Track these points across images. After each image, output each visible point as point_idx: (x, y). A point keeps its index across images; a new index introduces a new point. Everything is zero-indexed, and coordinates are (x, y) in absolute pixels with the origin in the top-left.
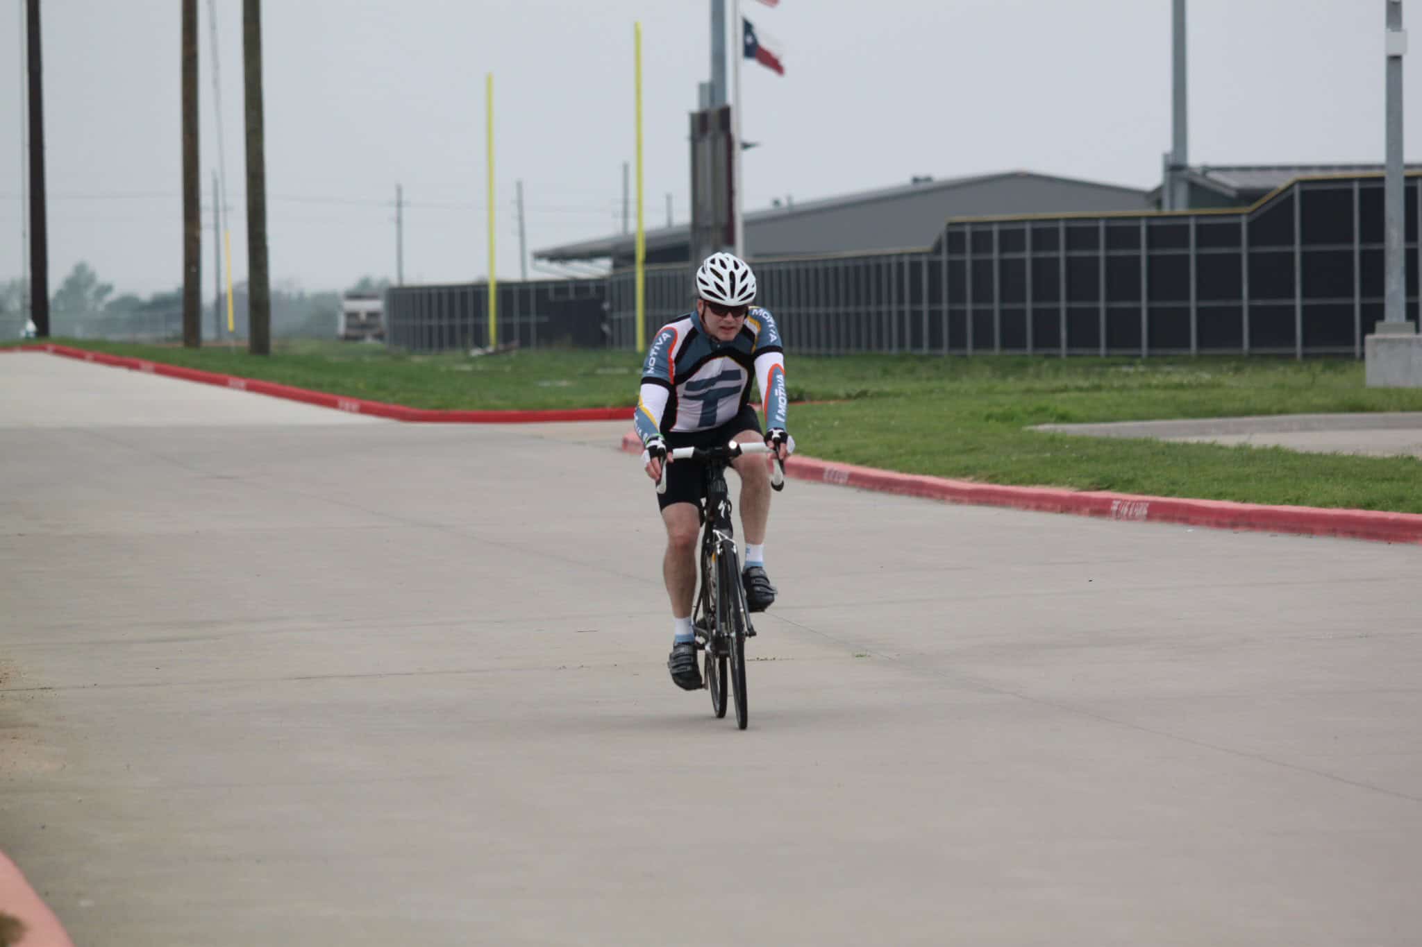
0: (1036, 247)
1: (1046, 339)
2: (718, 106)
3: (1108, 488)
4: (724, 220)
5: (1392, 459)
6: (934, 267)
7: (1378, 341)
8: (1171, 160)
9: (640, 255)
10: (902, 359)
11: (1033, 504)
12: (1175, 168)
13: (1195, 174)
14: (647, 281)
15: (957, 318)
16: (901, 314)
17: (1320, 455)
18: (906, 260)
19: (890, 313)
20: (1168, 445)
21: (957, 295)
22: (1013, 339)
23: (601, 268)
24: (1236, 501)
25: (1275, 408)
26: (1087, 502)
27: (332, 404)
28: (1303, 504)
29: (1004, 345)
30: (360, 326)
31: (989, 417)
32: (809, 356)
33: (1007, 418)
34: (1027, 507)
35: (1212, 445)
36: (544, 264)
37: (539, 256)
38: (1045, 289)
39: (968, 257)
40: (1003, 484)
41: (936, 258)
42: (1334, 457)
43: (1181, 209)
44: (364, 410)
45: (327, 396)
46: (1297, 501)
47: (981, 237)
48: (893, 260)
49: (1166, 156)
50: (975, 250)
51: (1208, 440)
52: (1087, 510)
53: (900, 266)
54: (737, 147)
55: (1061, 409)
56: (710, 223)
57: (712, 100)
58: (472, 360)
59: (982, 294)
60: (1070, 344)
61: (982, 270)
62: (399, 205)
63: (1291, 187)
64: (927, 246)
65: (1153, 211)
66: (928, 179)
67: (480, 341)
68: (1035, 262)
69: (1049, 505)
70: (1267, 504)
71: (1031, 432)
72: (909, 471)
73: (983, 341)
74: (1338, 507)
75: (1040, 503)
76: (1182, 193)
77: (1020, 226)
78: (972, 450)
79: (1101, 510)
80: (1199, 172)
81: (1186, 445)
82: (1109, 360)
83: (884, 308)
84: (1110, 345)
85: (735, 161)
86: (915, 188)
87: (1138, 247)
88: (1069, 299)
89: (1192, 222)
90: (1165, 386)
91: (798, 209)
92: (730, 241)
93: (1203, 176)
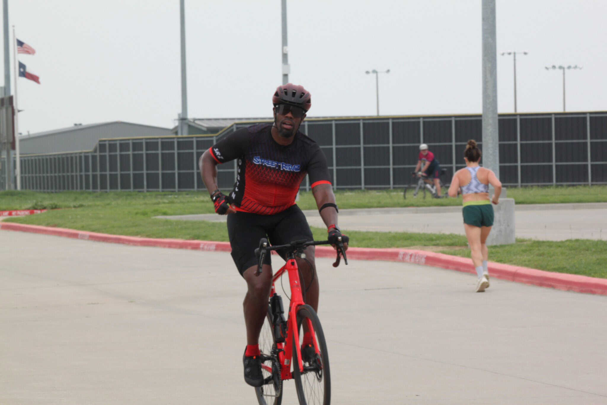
0: (134, 150)
1: (138, 185)
2: (8, 95)
4: (11, 140)
6: (94, 157)
8: (181, 116)
10: (82, 193)
11: (167, 245)
12: (183, 119)
13: (190, 122)
15: (103, 177)
16: (81, 176)
18: (83, 155)
19: (76, 176)
20: (213, 223)
21: (103, 169)
22: (125, 185)
26: (190, 244)
29: (122, 187)
31: (137, 213)
32: (44, 192)
33: (144, 214)
34: (165, 247)
38: (138, 165)
39: (107, 154)
40: (153, 238)
41: (95, 154)
43: (185, 135)
47: (112, 147)
48: (78, 155)
50: (110, 151)
52: (190, 247)
53: (80, 157)
54: (16, 111)
55: (162, 210)
56: (6, 141)
57: (5, 94)
59: (113, 167)
60: (148, 187)
61: (113, 158)
63: (232, 126)
64: (91, 150)
65: (175, 136)
66: (80, 124)
68: (134, 155)
69: (174, 246)
71: (155, 219)
72: (114, 234)
73: (113, 186)
75: (170, 245)
76: (186, 129)
77: (128, 142)
78: (136, 226)
79: (196, 247)
80: (192, 121)
82: (163, 193)
83: (74, 174)
84: (163, 187)
85: (15, 117)
86: (76, 128)
87: (174, 149)
88: (147, 169)
89: (194, 140)
90: (197, 202)
91: (32, 136)
92: (14, 148)
93: (194, 122)
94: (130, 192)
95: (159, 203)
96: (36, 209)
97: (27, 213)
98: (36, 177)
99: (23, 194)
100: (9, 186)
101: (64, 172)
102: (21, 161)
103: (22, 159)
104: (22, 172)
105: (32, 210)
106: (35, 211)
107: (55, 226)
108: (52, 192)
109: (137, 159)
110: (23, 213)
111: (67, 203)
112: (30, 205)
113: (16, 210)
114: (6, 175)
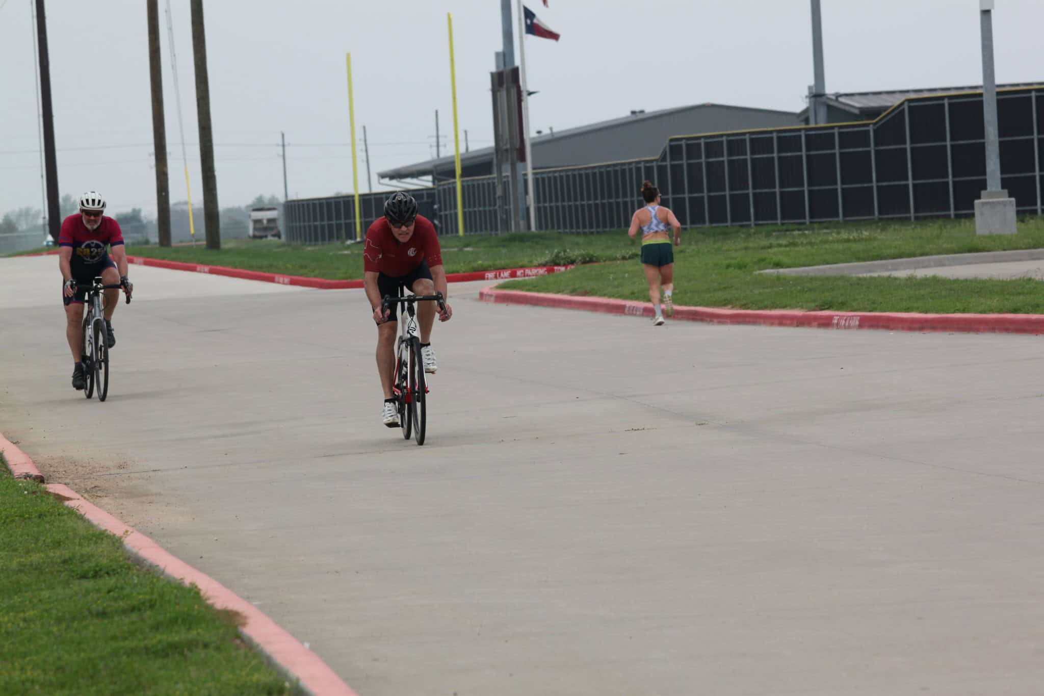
0: (730, 153)
1: (740, 215)
2: (509, 68)
3: (828, 309)
4: (518, 145)
5: (1016, 280)
6: (661, 169)
7: (984, 204)
8: (814, 91)
9: (458, 171)
11: (777, 321)
12: (817, 95)
13: (832, 100)
14: (463, 187)
15: (678, 203)
17: (966, 280)
18: (642, 165)
20: (860, 279)
21: (678, 188)
22: (717, 216)
23: (426, 182)
24: (921, 312)
25: (918, 252)
26: (816, 318)
27: (271, 280)
28: (969, 312)
29: (711, 221)
30: (264, 229)
31: (728, 266)
32: (578, 234)
33: (741, 267)
34: (772, 324)
35: (889, 277)
36: (386, 180)
37: (383, 176)
38: (738, 181)
39: (684, 162)
40: (752, 309)
41: (664, 163)
42: (975, 280)
44: (293, 283)
45: (267, 274)
46: (964, 311)
47: (693, 148)
48: (633, 167)
49: (810, 88)
50: (689, 158)
51: (886, 274)
52: (816, 323)
53: (638, 169)
54: (524, 94)
55: (776, 259)
56: (508, 146)
57: (505, 65)
58: (348, 247)
59: (695, 186)
60: (757, 218)
61: (694, 170)
62: (283, 146)
63: (902, 104)
64: (656, 156)
65: (803, 126)
66: (642, 112)
67: (351, 235)
68: (731, 162)
69: (788, 322)
70: (943, 313)
71: (760, 275)
72: (686, 304)
73: (697, 218)
74: (993, 312)
75: (782, 321)
76: (822, 113)
77: (720, 139)
78: (725, 288)
79: (826, 323)
80: (833, 97)
81: (872, 278)
82: (784, 227)
83: (628, 199)
84: (783, 218)
85: (523, 104)
86: (634, 118)
87: (801, 150)
88: (754, 187)
89: (836, 131)
90: (838, 241)
91: (557, 136)
92: (522, 158)
93: (837, 100)
94: (727, 226)
95: (770, 247)
96: (558, 265)
97: (542, 271)
98: (563, 207)
99: (541, 237)
100: (517, 224)
101: (610, 197)
102: (536, 181)
103: (539, 176)
104: (538, 199)
105: (550, 266)
106: (556, 268)
107: (585, 294)
108: (592, 233)
109: (737, 168)
110: (534, 271)
111: (609, 253)
112: (547, 257)
113: (522, 267)
114: (512, 207)
